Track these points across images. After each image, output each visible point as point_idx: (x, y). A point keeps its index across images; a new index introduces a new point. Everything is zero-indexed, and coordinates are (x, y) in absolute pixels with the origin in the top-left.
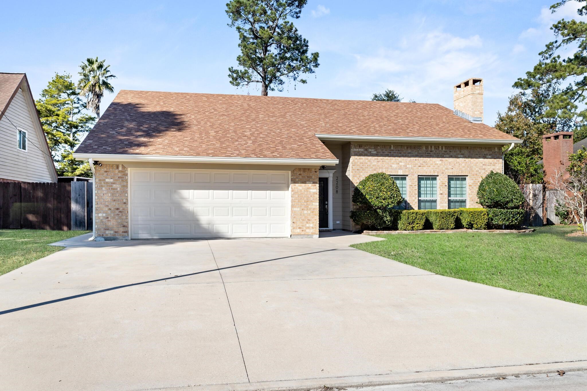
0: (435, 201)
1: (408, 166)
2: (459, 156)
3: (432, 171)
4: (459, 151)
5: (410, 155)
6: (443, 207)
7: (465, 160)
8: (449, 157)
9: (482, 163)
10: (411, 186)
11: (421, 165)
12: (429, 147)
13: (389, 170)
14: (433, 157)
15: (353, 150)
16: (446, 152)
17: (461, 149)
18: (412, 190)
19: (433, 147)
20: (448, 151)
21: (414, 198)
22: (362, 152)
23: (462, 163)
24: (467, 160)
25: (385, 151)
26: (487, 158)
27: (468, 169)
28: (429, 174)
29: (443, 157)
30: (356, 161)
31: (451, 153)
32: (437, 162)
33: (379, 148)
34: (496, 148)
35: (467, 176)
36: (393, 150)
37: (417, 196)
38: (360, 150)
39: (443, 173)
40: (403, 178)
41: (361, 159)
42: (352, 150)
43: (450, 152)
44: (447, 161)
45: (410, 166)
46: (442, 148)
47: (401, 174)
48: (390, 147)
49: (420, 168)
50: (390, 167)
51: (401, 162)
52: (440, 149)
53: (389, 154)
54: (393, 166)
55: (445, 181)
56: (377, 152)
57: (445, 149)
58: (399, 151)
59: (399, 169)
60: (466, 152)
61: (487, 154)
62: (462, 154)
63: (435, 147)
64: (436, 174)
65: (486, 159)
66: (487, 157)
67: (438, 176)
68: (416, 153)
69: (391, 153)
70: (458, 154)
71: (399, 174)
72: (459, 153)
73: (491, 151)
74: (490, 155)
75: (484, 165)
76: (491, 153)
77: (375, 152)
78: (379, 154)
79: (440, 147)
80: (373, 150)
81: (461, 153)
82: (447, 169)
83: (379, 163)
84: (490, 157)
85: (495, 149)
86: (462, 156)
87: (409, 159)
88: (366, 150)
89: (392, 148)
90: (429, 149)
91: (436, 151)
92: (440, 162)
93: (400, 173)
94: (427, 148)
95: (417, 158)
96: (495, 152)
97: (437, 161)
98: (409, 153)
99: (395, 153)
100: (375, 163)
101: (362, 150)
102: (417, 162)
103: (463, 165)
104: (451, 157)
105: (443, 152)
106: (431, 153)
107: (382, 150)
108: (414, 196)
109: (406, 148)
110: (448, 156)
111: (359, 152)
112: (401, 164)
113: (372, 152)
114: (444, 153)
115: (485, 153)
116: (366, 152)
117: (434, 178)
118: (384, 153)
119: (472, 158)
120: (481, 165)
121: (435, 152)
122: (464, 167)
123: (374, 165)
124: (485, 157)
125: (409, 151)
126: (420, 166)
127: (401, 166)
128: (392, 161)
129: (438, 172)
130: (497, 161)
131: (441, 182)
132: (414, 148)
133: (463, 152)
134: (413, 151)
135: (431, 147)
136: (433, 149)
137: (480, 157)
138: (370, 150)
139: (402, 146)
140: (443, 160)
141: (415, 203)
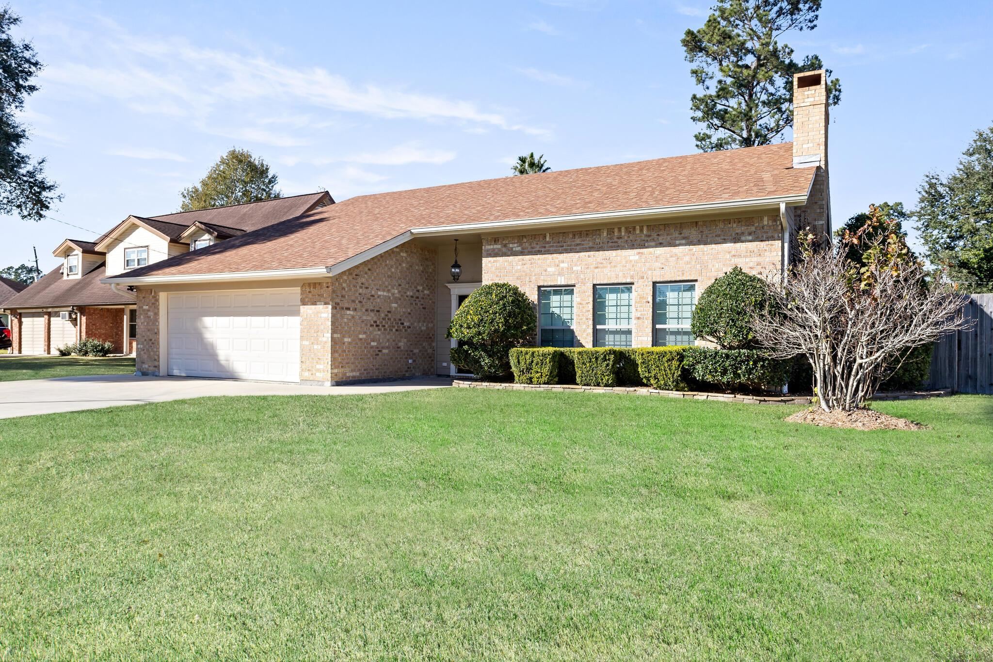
0: (629, 332)
1: (575, 268)
2: (677, 242)
3: (621, 274)
4: (677, 232)
5: (578, 248)
6: (642, 343)
7: (690, 250)
8: (656, 246)
9: (729, 252)
10: (581, 304)
11: (599, 265)
12: (616, 230)
13: (542, 278)
14: (623, 248)
15: (486, 247)
16: (649, 236)
17: (681, 227)
18: (582, 311)
19: (623, 230)
20: (654, 235)
21: (584, 327)
22: (499, 250)
23: (684, 255)
24: (695, 248)
25: (535, 245)
26: (742, 242)
27: (698, 266)
28: (616, 282)
29: (644, 247)
30: (490, 265)
31: (660, 238)
32: (632, 258)
33: (525, 240)
34: (766, 219)
35: (696, 281)
36: (548, 243)
37: (591, 322)
38: (495, 246)
39: (642, 278)
40: (568, 290)
41: (496, 261)
42: (483, 247)
43: (658, 235)
44: (651, 253)
45: (579, 268)
46: (641, 230)
47: (563, 283)
48: (545, 237)
49: (596, 270)
50: (544, 273)
51: (563, 262)
52: (638, 232)
53: (543, 249)
54: (549, 269)
55: (647, 294)
56: (523, 249)
57: (648, 230)
58: (559, 242)
59: (560, 274)
60: (693, 233)
61: (743, 233)
62: (684, 238)
63: (626, 228)
64: (628, 281)
65: (738, 245)
66: (743, 238)
67: (633, 284)
68: (591, 244)
69: (545, 247)
70: (676, 239)
71: (559, 283)
72: (677, 235)
73: (753, 225)
74: (750, 234)
75: (734, 256)
76: (753, 229)
77: (519, 249)
78: (526, 251)
79: (638, 227)
80: (516, 245)
81: (683, 235)
82: (650, 269)
83: (525, 266)
84: (750, 238)
85: (762, 219)
86: (683, 242)
87: (577, 255)
88: (505, 246)
89: (548, 239)
90: (616, 234)
91: (629, 237)
92: (637, 257)
93: (561, 281)
94: (611, 231)
95: (592, 253)
96: (763, 228)
97: (632, 255)
98: (578, 245)
99: (553, 246)
100: (519, 267)
101: (499, 246)
102: (590, 260)
103: (687, 258)
104: (661, 245)
105: (643, 238)
106: (620, 241)
107: (531, 245)
108: (584, 323)
109: (571, 236)
110: (653, 244)
111: (494, 250)
112: (562, 265)
113: (514, 249)
114: (646, 239)
115: (739, 231)
116: (504, 250)
117: (628, 286)
118: (533, 248)
119: (705, 244)
120: (728, 256)
121: (626, 238)
122: (688, 263)
123: (517, 271)
124: (736, 240)
125: (578, 241)
126: (597, 268)
127: (563, 269)
128: (548, 261)
129: (632, 277)
130: (767, 245)
131: (638, 295)
132: (587, 234)
133: (686, 232)
134: (584, 241)
135: (620, 230)
136: (623, 234)
137: (725, 241)
138: (511, 246)
139: (564, 233)
140: (642, 253)
141: (587, 335)
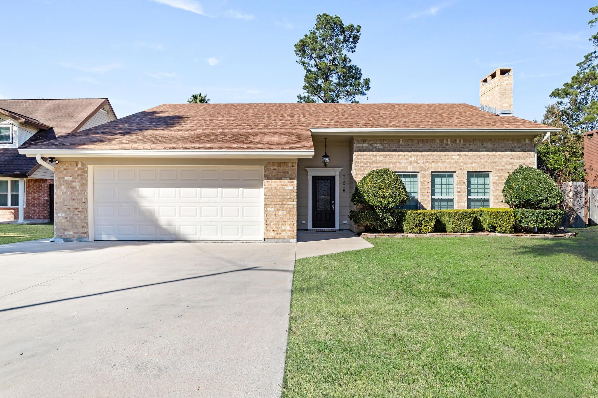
0: (452, 200)
1: (419, 162)
2: (481, 150)
3: (448, 166)
4: (480, 144)
5: (421, 149)
6: (461, 207)
7: (488, 154)
8: (468, 151)
9: (509, 157)
10: (423, 183)
11: (435, 160)
12: (445, 140)
13: (398, 166)
14: (449, 151)
16: (465, 145)
17: (483, 141)
18: (424, 188)
19: (449, 140)
20: (467, 144)
21: (426, 197)
22: (367, 147)
23: (485, 157)
24: (490, 154)
25: (392, 146)
26: (515, 152)
27: (492, 164)
28: (445, 170)
29: (461, 151)
30: (360, 157)
31: (471, 147)
32: (454, 157)
33: (385, 142)
34: (527, 140)
35: (491, 172)
36: (401, 145)
37: (430, 194)
38: (364, 145)
39: (461, 169)
40: (414, 175)
41: (365, 155)
42: (355, 145)
43: (470, 145)
44: (465, 155)
45: (422, 162)
46: (460, 142)
47: (412, 170)
48: (399, 141)
49: (433, 164)
50: (398, 164)
51: (411, 157)
52: (458, 142)
53: (398, 149)
54: (402, 161)
55: (464, 178)
56: (384, 147)
57: (464, 141)
58: (408, 145)
59: (409, 165)
60: (489, 145)
61: (515, 147)
62: (484, 148)
63: (451, 140)
64: (453, 170)
65: (513, 153)
66: (515, 150)
67: (455, 172)
68: (429, 148)
69: (399, 147)
70: (480, 148)
71: (409, 170)
72: (480, 146)
73: (521, 143)
74: (519, 148)
75: (511, 159)
76: (520, 145)
77: (381, 147)
78: (386, 149)
79: (458, 140)
80: (379, 145)
81: (483, 146)
82: (465, 164)
83: (386, 159)
84: (519, 150)
85: (525, 140)
86: (484, 149)
87: (421, 154)
88: (371, 145)
89: (401, 142)
90: (445, 142)
91: (453, 145)
92: (458, 157)
93: (410, 169)
94: (441, 141)
95: (430, 153)
96: (525, 145)
97: (455, 155)
98: (421, 147)
99: (404, 147)
100: (381, 159)
101: (367, 145)
102: (429, 157)
103: (486, 159)
104: (471, 150)
105: (461, 146)
106: (447, 147)
107: (389, 145)
108: (426, 195)
109: (416, 142)
110: (467, 149)
111: (363, 147)
112: (411, 159)
113: (378, 148)
114: (463, 146)
115: (513, 146)
116: (370, 147)
117: (450, 174)
118: (391, 147)
119: (496, 151)
120: (508, 159)
121: (451, 145)
122: (487, 162)
123: (379, 162)
124: (512, 150)
125: (421, 145)
126: (433, 162)
127: (411, 161)
128: (401, 157)
129: (455, 168)
130: (528, 154)
131: (459, 179)
132: (427, 141)
133: (485, 144)
134: (425, 145)
135: (447, 140)
136: (449, 143)
137: (506, 151)
138: (375, 145)
139: (412, 139)
140: (461, 155)
141: (428, 202)
